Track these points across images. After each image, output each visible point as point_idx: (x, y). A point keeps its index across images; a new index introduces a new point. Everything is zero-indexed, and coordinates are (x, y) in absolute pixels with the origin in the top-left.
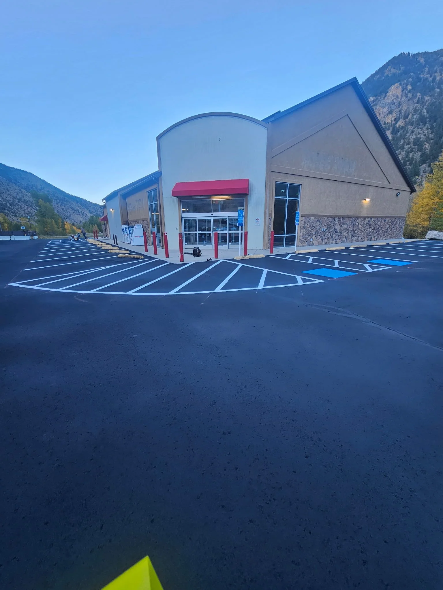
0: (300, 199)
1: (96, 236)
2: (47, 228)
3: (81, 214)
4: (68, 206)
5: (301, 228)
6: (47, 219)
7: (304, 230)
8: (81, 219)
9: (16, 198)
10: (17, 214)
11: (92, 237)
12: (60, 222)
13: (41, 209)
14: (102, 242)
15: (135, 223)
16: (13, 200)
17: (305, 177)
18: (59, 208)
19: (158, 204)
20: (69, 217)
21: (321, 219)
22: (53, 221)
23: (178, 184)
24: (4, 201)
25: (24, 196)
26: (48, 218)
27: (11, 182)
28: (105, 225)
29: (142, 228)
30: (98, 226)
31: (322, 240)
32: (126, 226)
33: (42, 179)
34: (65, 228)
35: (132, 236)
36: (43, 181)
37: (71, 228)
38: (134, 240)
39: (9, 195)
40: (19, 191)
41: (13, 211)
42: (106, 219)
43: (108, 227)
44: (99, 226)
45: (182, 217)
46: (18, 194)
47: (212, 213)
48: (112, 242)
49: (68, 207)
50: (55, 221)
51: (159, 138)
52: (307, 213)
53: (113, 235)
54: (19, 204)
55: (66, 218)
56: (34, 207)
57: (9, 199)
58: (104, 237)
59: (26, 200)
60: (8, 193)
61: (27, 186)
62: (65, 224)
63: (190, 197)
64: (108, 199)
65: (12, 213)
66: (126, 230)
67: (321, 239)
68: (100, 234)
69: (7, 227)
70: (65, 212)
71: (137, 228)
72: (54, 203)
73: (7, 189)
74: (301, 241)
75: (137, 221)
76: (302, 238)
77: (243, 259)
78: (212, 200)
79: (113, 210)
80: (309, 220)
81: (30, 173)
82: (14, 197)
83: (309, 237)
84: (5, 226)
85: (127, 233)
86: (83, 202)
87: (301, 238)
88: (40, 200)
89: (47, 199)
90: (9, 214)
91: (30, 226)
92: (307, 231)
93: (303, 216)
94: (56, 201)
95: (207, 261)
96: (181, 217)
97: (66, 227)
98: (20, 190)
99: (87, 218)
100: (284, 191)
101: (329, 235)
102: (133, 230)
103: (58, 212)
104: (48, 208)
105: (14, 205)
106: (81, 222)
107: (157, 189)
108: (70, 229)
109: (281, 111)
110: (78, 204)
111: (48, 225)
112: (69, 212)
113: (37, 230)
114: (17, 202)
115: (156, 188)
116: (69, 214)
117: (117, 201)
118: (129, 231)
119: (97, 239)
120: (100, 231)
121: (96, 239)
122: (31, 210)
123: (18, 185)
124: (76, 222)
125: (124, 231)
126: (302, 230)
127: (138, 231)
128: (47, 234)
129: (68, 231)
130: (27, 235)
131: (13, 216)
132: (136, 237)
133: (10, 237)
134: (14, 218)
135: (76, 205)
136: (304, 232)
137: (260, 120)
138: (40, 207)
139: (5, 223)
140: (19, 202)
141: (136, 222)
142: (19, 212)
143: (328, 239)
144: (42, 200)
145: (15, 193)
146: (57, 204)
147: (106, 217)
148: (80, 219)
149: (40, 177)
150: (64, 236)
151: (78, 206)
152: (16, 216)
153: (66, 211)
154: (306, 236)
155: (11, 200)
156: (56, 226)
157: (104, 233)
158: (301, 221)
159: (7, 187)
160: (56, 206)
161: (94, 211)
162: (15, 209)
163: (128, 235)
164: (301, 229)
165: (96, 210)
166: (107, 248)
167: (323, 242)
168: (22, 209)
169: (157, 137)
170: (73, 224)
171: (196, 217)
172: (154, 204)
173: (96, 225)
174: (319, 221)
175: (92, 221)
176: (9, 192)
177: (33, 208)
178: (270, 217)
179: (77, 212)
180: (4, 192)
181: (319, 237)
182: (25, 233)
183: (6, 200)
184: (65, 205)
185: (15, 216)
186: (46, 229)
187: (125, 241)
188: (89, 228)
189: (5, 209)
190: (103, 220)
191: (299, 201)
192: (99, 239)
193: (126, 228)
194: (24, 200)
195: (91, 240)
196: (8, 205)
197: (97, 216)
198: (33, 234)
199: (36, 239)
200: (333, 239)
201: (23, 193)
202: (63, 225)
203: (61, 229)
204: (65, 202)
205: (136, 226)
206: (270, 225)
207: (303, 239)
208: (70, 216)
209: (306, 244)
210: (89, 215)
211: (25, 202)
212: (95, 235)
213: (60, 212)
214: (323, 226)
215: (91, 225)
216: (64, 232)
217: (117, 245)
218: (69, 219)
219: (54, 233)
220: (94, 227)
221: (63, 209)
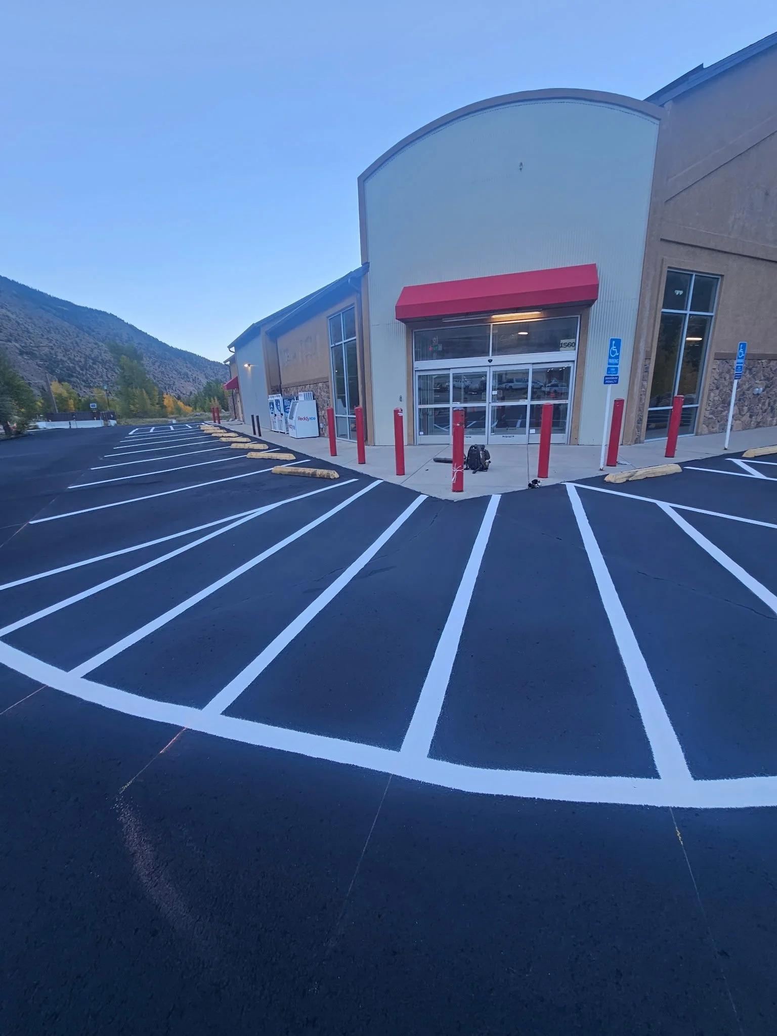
0: (716, 314)
1: (216, 418)
2: (134, 406)
3: (191, 380)
4: (171, 366)
5: (711, 388)
6: (134, 389)
7: (717, 391)
8: (192, 389)
9: (89, 358)
10: (91, 383)
11: (209, 419)
12: (156, 393)
13: (124, 372)
14: (229, 431)
15: (298, 388)
16: (86, 360)
17: (734, 256)
18: (156, 371)
19: (357, 341)
20: (172, 386)
21: (754, 364)
22: (144, 392)
23: (407, 291)
24: (71, 363)
25: (103, 352)
26: (136, 388)
27: (83, 330)
28: (234, 397)
29: (314, 399)
30: (219, 399)
31: (751, 416)
32: (279, 397)
33: (129, 323)
34: (165, 404)
35: (291, 418)
36: (131, 327)
37: (175, 404)
38: (297, 427)
39: (79, 352)
40: (95, 346)
41: (84, 378)
42: (234, 384)
43: (238, 399)
44: (222, 399)
45: (415, 369)
46: (92, 351)
47: (490, 357)
48: (248, 429)
49: (171, 369)
50: (147, 393)
51: (363, 180)
52: (727, 350)
53: (253, 416)
54: (94, 366)
55: (167, 388)
56: (117, 371)
57: (79, 358)
58: (231, 419)
59: (105, 360)
60: (77, 349)
61: (106, 337)
62: (164, 398)
63: (436, 320)
64: (239, 344)
65: (84, 381)
66: (277, 405)
67: (748, 414)
68: (223, 413)
69: (72, 406)
70: (165, 377)
71: (303, 399)
72: (145, 361)
73: (77, 343)
74: (708, 422)
75: (302, 385)
76: (711, 414)
77: (630, 479)
78: (492, 324)
79: (249, 365)
80: (730, 367)
81: (111, 315)
82: (86, 356)
83: (725, 411)
84: (70, 404)
85: (280, 411)
86: (195, 360)
87: (707, 413)
88: (123, 356)
89: (135, 356)
90: (79, 384)
91: (107, 402)
92: (723, 394)
93: (719, 357)
94: (152, 359)
95: (527, 487)
96: (411, 370)
97: (166, 402)
98: (96, 344)
99: (201, 387)
100: (681, 292)
101: (767, 404)
102: (294, 405)
103: (155, 379)
104: (135, 371)
105: (87, 370)
106: (191, 393)
107: (356, 306)
108: (173, 406)
109: (704, 67)
110: (187, 363)
111: (136, 400)
112: (172, 377)
113: (118, 410)
114: (91, 364)
115: (353, 304)
116: (172, 381)
117: (258, 345)
118: (285, 407)
119: (219, 423)
120: (223, 409)
121: (217, 424)
122: (113, 375)
123: (93, 335)
124: (184, 394)
125: (273, 408)
126: (712, 394)
127: (305, 406)
128: (135, 416)
129: (169, 409)
130: (98, 419)
131: (85, 386)
132: (301, 419)
133: (70, 423)
134: (87, 390)
135: (183, 365)
136: (716, 398)
137: (642, 99)
138: (123, 369)
139: (70, 399)
140: (94, 363)
141: (300, 388)
142: (93, 380)
143: (764, 414)
144: (124, 357)
145: (88, 349)
146: (154, 364)
147: (237, 379)
148: (189, 388)
149: (126, 321)
150: (161, 419)
151: (187, 367)
152: (90, 387)
153: (168, 375)
154: (719, 409)
155: (83, 360)
156: (148, 401)
157: (231, 411)
158: (713, 370)
159: (76, 339)
160: (152, 368)
161: (213, 374)
162: (88, 375)
163: (282, 414)
164: (711, 390)
165: (216, 372)
166: (241, 446)
167: (753, 423)
168: (98, 374)
169: (359, 178)
170: (179, 398)
171: (449, 369)
172: (344, 343)
173: (216, 398)
174: (750, 370)
175: (209, 392)
176: (79, 348)
177: (116, 373)
178: (647, 362)
179: (186, 376)
180: (72, 348)
181: (746, 408)
182: (94, 416)
183: (74, 360)
184: (166, 366)
185: (87, 387)
186: (132, 407)
187: (275, 428)
188: (205, 402)
189: (73, 376)
190: (229, 386)
191: (713, 318)
192: (224, 423)
193: (277, 401)
194: (102, 360)
195: (208, 427)
196: (78, 369)
197: (218, 382)
198: (107, 418)
199: (113, 425)
200: (774, 414)
201: (100, 347)
202: (161, 399)
203: (158, 406)
204: (165, 361)
205: (301, 395)
206: (645, 383)
207: (711, 416)
208: (174, 384)
209: (716, 429)
210: (204, 382)
211: (103, 363)
212: (216, 415)
213: (158, 378)
214: (757, 382)
215: (207, 398)
216: (163, 413)
217: (260, 438)
218: (172, 389)
219: (144, 414)
220: (213, 402)
221: (162, 372)
